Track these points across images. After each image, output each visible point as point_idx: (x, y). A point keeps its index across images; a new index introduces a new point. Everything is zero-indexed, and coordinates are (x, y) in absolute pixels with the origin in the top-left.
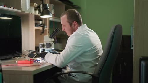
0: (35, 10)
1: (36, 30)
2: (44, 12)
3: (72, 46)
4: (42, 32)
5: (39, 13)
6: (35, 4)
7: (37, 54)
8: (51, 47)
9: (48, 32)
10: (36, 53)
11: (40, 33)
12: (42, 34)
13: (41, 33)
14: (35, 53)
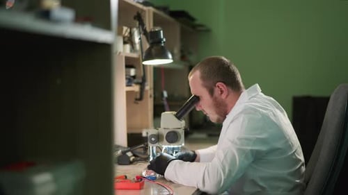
0: (125, 43)
1: (128, 93)
2: (153, 50)
3: (240, 139)
4: (138, 96)
5: (131, 51)
6: (125, 28)
7: (134, 155)
8: (180, 142)
9: (151, 96)
10: (132, 152)
11: (134, 100)
12: (139, 102)
13: (136, 99)
14: (129, 154)
